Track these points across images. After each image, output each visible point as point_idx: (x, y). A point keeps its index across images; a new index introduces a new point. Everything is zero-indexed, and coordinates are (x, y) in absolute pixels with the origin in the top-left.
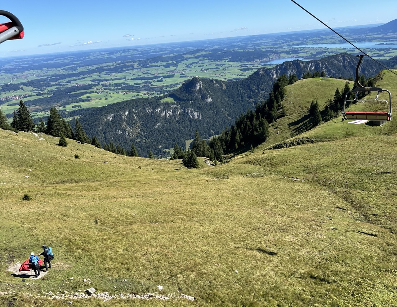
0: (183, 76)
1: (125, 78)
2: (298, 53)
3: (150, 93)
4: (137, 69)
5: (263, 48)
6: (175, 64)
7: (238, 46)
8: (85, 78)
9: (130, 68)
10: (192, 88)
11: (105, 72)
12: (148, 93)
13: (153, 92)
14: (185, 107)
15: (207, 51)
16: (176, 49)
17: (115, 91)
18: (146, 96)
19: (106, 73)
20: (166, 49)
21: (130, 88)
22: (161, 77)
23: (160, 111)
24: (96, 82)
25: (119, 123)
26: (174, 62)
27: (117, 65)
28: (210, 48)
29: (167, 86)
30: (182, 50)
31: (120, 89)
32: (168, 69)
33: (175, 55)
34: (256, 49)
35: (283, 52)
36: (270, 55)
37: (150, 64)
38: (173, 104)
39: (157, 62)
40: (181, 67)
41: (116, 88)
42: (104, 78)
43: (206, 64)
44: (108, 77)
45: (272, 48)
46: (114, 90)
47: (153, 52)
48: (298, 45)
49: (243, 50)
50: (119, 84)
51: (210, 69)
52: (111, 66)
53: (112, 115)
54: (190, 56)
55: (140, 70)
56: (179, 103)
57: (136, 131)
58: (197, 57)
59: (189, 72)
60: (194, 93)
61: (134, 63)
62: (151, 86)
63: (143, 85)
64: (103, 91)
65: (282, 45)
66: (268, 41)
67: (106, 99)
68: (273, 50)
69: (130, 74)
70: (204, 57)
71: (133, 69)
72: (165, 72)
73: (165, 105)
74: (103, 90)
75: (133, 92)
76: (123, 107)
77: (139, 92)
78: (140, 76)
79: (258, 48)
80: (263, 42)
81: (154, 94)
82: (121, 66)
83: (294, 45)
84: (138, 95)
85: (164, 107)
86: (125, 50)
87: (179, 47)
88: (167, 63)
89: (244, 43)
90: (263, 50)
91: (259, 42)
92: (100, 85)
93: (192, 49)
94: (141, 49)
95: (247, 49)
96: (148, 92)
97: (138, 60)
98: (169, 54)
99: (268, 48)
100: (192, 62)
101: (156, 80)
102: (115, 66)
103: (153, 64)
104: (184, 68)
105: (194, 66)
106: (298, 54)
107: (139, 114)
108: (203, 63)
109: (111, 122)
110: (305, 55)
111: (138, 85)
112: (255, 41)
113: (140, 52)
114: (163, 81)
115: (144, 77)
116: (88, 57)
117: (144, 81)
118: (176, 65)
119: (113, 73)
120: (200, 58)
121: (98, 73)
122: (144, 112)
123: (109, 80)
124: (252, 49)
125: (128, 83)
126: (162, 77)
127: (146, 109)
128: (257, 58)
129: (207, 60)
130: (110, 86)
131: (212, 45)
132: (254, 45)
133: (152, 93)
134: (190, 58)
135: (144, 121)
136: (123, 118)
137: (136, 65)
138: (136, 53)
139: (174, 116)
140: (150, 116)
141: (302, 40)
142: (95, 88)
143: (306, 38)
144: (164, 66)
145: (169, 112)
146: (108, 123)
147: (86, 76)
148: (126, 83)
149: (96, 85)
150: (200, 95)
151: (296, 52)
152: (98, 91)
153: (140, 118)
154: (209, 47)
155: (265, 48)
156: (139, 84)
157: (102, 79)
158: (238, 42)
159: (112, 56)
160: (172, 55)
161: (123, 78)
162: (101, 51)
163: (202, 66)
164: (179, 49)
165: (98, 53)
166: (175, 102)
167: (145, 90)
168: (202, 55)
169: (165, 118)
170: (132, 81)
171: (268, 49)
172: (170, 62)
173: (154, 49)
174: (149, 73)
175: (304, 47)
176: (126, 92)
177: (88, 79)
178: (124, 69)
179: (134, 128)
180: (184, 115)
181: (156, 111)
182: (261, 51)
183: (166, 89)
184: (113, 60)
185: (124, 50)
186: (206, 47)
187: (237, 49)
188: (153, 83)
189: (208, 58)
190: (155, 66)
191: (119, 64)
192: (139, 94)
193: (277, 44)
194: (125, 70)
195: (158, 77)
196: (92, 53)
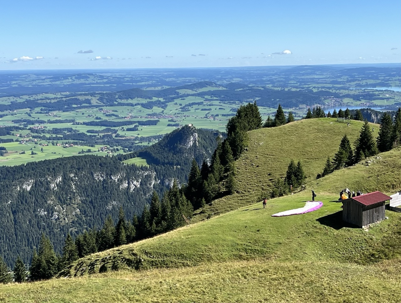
0: (173, 123)
1: (73, 121)
2: (374, 99)
3: (111, 148)
4: (96, 106)
5: (314, 87)
6: (163, 103)
7: (272, 82)
8: (4, 115)
9: (84, 105)
10: (180, 144)
11: (40, 108)
12: (108, 148)
13: (115, 147)
14: (164, 177)
15: (220, 85)
16: (167, 80)
17: (51, 141)
18: (104, 154)
19: (41, 110)
20: (151, 78)
21: (79, 138)
22: (135, 122)
23: (118, 180)
24: (21, 125)
25: (42, 196)
26: (162, 100)
27: (62, 98)
28: (225, 82)
29: (142, 139)
30: (178, 82)
31: (61, 139)
32: (149, 111)
33: (165, 88)
34: (303, 88)
35: (348, 96)
36: (325, 99)
37: (119, 101)
38: (143, 169)
39: (132, 99)
40: (172, 109)
41: (54, 136)
42: (36, 119)
43: (215, 107)
44: (43, 117)
45: (329, 88)
46: (50, 139)
47: (128, 81)
48: (374, 85)
49: (279, 89)
50: (60, 129)
51: (220, 116)
52: (52, 99)
53: (32, 181)
54: (190, 92)
55: (102, 109)
56: (155, 168)
57: (72, 212)
58: (201, 95)
59: (184, 118)
60: (183, 153)
61: (93, 98)
62: (116, 137)
63: (101, 134)
64: (30, 140)
65: (347, 85)
66: (324, 77)
67: (33, 153)
68: (331, 91)
69: (83, 114)
70: (212, 94)
71: (90, 107)
72: (144, 115)
73: (128, 170)
74: (31, 138)
75: (82, 144)
76: (54, 169)
77: (92, 146)
78: (100, 118)
79: (307, 86)
80: (316, 77)
81: (118, 150)
82: (69, 100)
83: (367, 85)
84: (89, 151)
85: (128, 174)
86: (80, 75)
87: (174, 77)
88: (149, 100)
89: (284, 77)
90: (315, 90)
91: (308, 77)
92: (26, 129)
93: (194, 80)
94: (109, 75)
95: (287, 87)
96: (108, 146)
97: (100, 92)
98: (155, 86)
99: (324, 87)
100: (191, 102)
101: (125, 127)
102: (58, 100)
103: (124, 101)
104: (177, 111)
105: (194, 108)
106: (373, 101)
107: (80, 183)
108: (210, 105)
109: (28, 194)
110: (385, 103)
111: (92, 134)
112: (303, 75)
113: (105, 80)
114: (137, 130)
115: (106, 121)
116: (15, 82)
117: (104, 128)
118: (163, 105)
119: (54, 110)
120: (206, 97)
121: (28, 110)
122: (90, 179)
123: (45, 122)
124: (296, 87)
125: (77, 129)
126: (137, 124)
127: (95, 175)
128: (303, 103)
129: (217, 100)
130: (43, 131)
131: (230, 76)
132: (301, 82)
133: (114, 149)
134: (188, 95)
135: (88, 196)
136: (52, 188)
137: (94, 101)
138: (99, 81)
139: (144, 190)
140: (101, 187)
141: (382, 78)
142: (17, 134)
143: (390, 75)
144: (143, 105)
145: (135, 182)
146: (22, 195)
147: (5, 112)
148: (74, 129)
149: (20, 129)
150: (193, 157)
151: (370, 97)
152: (20, 139)
153: (83, 190)
154: (225, 79)
155: (318, 88)
156: (96, 132)
157: (33, 119)
158: (273, 75)
159: (58, 83)
160: (159, 88)
161: (70, 121)
162: (39, 74)
163: (208, 110)
164: (174, 79)
165: (34, 77)
166: (148, 166)
167: (104, 143)
168: (209, 91)
169: (127, 193)
170: (85, 126)
171: (323, 90)
172: (155, 99)
173: (130, 76)
174: (116, 116)
175: (385, 90)
176: (69, 143)
177: (9, 117)
178: (74, 106)
179: (69, 207)
180: (161, 190)
181: (111, 178)
182: (312, 91)
183: (140, 144)
184: (58, 90)
185: (78, 75)
186: (219, 79)
187: (270, 85)
188: (120, 133)
189: (220, 97)
190: (128, 105)
191: (67, 96)
192: (92, 149)
193: (339, 83)
194: (75, 108)
195: (130, 123)
196: (24, 76)
